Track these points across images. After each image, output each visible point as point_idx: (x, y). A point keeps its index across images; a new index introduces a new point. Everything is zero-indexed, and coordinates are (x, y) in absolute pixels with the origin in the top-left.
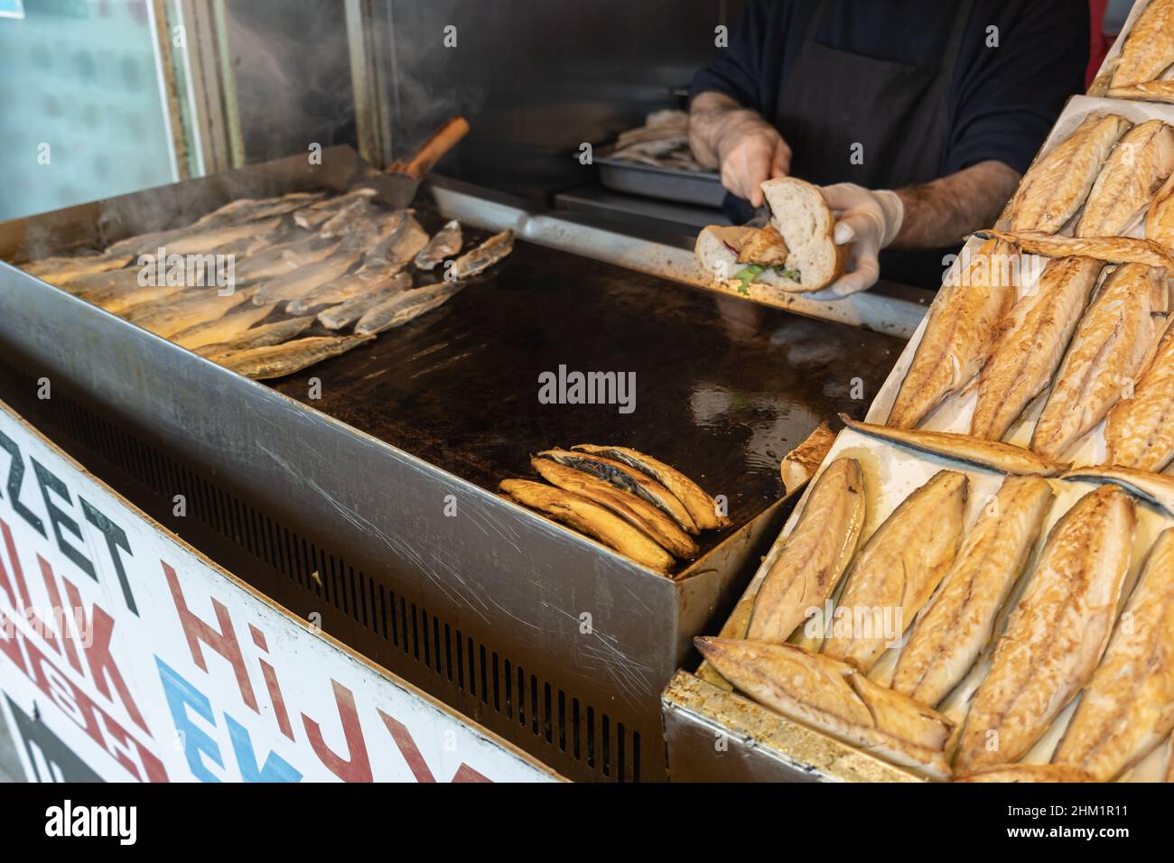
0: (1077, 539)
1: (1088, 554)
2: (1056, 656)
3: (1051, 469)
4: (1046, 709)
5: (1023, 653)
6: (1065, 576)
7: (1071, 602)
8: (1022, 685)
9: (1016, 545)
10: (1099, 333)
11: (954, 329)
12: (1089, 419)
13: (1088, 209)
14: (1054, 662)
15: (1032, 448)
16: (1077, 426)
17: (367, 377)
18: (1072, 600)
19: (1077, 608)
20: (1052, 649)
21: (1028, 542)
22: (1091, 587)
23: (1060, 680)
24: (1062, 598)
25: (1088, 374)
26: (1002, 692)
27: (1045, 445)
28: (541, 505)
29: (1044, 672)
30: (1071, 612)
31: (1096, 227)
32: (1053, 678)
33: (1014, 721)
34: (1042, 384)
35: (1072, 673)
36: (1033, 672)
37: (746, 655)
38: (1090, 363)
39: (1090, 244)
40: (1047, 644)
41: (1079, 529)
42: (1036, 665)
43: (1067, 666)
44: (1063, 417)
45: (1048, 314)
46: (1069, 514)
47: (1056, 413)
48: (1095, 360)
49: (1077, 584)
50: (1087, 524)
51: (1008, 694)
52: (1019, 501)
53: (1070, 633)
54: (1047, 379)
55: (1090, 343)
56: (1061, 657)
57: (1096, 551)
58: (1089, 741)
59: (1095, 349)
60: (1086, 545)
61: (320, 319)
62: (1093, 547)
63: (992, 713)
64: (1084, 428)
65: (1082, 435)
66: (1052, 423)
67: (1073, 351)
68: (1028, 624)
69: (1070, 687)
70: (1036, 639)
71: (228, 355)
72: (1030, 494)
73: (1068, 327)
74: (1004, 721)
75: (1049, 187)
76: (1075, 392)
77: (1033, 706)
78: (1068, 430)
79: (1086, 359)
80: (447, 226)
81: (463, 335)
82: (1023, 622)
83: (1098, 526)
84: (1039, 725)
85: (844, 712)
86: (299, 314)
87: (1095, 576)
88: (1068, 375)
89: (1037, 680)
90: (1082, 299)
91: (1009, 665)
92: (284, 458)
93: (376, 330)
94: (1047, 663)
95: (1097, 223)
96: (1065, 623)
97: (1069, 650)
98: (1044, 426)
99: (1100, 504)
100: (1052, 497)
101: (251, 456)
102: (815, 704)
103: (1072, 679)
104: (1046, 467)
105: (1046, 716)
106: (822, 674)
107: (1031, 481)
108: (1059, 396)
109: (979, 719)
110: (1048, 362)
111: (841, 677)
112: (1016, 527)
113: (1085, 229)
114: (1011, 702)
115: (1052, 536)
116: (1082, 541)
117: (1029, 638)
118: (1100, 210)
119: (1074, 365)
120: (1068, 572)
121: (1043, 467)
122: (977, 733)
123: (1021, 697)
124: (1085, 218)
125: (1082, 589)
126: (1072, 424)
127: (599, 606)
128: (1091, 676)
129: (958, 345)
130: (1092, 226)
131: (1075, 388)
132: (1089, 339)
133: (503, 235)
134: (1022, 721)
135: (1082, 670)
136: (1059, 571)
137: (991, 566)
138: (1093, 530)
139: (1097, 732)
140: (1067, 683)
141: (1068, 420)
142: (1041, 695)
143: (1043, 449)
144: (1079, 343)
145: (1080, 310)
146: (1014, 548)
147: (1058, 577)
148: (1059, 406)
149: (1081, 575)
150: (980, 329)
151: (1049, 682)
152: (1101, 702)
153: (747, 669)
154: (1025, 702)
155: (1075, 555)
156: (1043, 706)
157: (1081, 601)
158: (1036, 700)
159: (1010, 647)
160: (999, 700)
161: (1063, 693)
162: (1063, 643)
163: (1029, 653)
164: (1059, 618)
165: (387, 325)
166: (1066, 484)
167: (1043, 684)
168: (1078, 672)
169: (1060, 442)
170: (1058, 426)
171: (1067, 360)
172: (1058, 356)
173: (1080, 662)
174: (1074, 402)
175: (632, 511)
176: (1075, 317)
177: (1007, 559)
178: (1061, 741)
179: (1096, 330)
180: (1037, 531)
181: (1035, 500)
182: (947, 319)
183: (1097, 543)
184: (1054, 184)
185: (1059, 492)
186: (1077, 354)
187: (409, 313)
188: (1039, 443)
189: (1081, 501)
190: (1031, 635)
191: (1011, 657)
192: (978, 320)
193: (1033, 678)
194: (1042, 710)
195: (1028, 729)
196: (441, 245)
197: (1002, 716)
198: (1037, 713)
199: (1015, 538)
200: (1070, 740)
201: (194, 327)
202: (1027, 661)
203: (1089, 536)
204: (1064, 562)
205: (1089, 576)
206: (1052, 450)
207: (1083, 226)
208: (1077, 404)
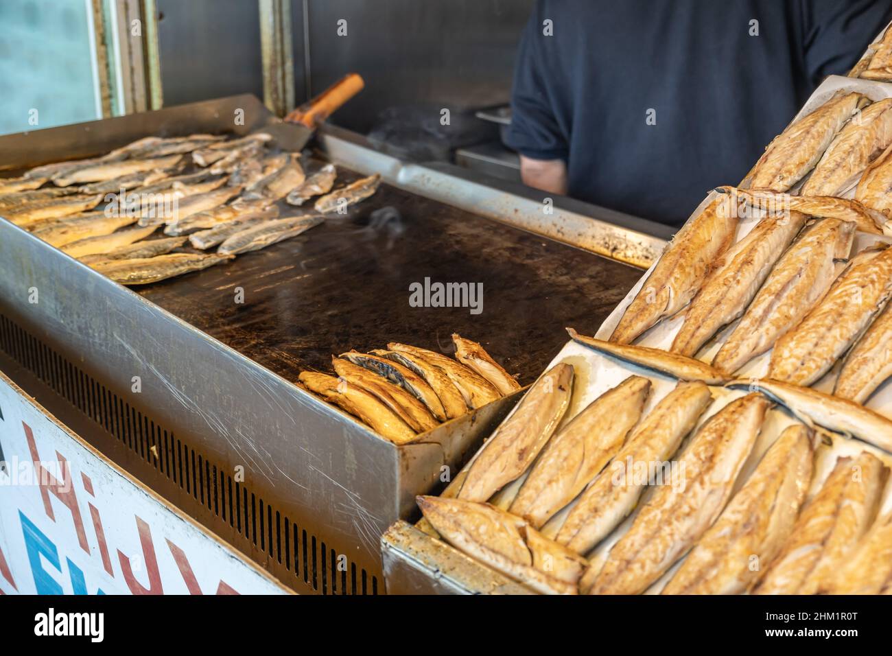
0: (716, 431)
1: (720, 442)
2: (677, 519)
3: (718, 379)
4: (662, 559)
5: (656, 516)
6: (700, 459)
7: (699, 479)
8: (648, 540)
9: (671, 434)
10: (786, 273)
11: (675, 265)
12: (763, 343)
14: (675, 523)
16: (752, 348)
17: (218, 289)
18: (700, 478)
19: (702, 483)
20: (676, 513)
22: (717, 468)
23: (677, 537)
24: (693, 475)
25: (771, 306)
26: (632, 545)
27: (724, 361)
28: (321, 390)
29: (667, 530)
30: (697, 486)
31: (817, 188)
32: (672, 535)
33: (636, 567)
34: (735, 313)
35: (688, 531)
36: (659, 529)
37: (451, 510)
38: (773, 297)
39: (805, 202)
40: (673, 510)
41: (720, 424)
42: (662, 525)
43: (683, 527)
44: (743, 340)
45: (750, 256)
46: (719, 413)
47: (738, 337)
48: (778, 295)
49: (707, 464)
50: (726, 420)
51: (637, 546)
52: (681, 400)
53: (692, 502)
55: (777, 281)
56: (681, 519)
57: (727, 441)
58: (686, 583)
59: (779, 286)
60: (721, 435)
61: (190, 240)
62: (726, 438)
63: (621, 560)
66: (733, 344)
67: (764, 287)
68: (665, 494)
69: (685, 543)
70: (667, 506)
71: (106, 264)
72: (691, 395)
73: (765, 268)
74: (630, 566)
75: (786, 153)
76: (756, 321)
77: (653, 555)
78: (744, 350)
79: (770, 293)
80: (324, 169)
81: (310, 260)
82: (662, 493)
83: (734, 422)
84: (656, 570)
85: (510, 554)
86: (176, 234)
87: (721, 460)
88: (755, 307)
89: (660, 536)
91: (643, 525)
92: (133, 346)
93: (235, 251)
94: (669, 523)
95: (818, 185)
96: (690, 494)
97: (688, 515)
98: (727, 346)
99: (741, 405)
101: (110, 345)
102: (491, 546)
103: (686, 537)
104: (714, 377)
105: (662, 565)
106: (501, 524)
107: (696, 385)
108: (745, 323)
109: (612, 564)
110: (743, 296)
111: (514, 528)
112: (674, 420)
113: (808, 190)
114: (637, 552)
116: (719, 432)
117: (662, 505)
118: (823, 174)
119: (761, 299)
120: (703, 456)
121: (712, 377)
122: (607, 574)
123: (646, 549)
125: (709, 469)
126: (748, 345)
127: (348, 468)
128: (702, 535)
129: (676, 278)
130: (814, 187)
131: (757, 317)
132: (777, 277)
133: (371, 179)
134: (643, 567)
135: (696, 531)
136: (697, 455)
137: (647, 449)
138: (729, 424)
139: (693, 576)
140: (682, 540)
141: (746, 343)
142: (660, 547)
143: (721, 365)
144: (770, 281)
145: (779, 254)
146: (668, 436)
147: (694, 459)
148: (742, 331)
149: (711, 458)
150: (697, 266)
151: (668, 538)
152: (703, 555)
153: (449, 521)
154: (648, 554)
155: (711, 443)
156: (661, 556)
157: (706, 478)
158: (656, 551)
159: (648, 512)
160: (629, 550)
161: (678, 547)
162: (686, 509)
163: (659, 516)
164: (687, 490)
165: (245, 247)
166: (728, 391)
167: (663, 539)
168: (693, 532)
169: (735, 360)
170: (737, 347)
171: (758, 296)
172: (753, 291)
173: (696, 524)
174: (754, 328)
175: (392, 398)
176: (773, 260)
177: (661, 444)
178: (668, 583)
179: (784, 270)
181: (694, 401)
182: (672, 257)
183: (730, 435)
184: (791, 151)
185: (717, 397)
186: (766, 289)
187: (266, 239)
188: (719, 359)
189: (730, 404)
190: (665, 502)
191: (646, 518)
192: (697, 259)
193: (657, 535)
194: (659, 560)
195: (646, 573)
196: (313, 184)
197: (628, 562)
198: (655, 561)
199: (671, 429)
201: (83, 240)
202: (656, 522)
203: (725, 429)
204: (702, 448)
205: (717, 460)
206: (728, 366)
207: (807, 187)
208: (757, 329)
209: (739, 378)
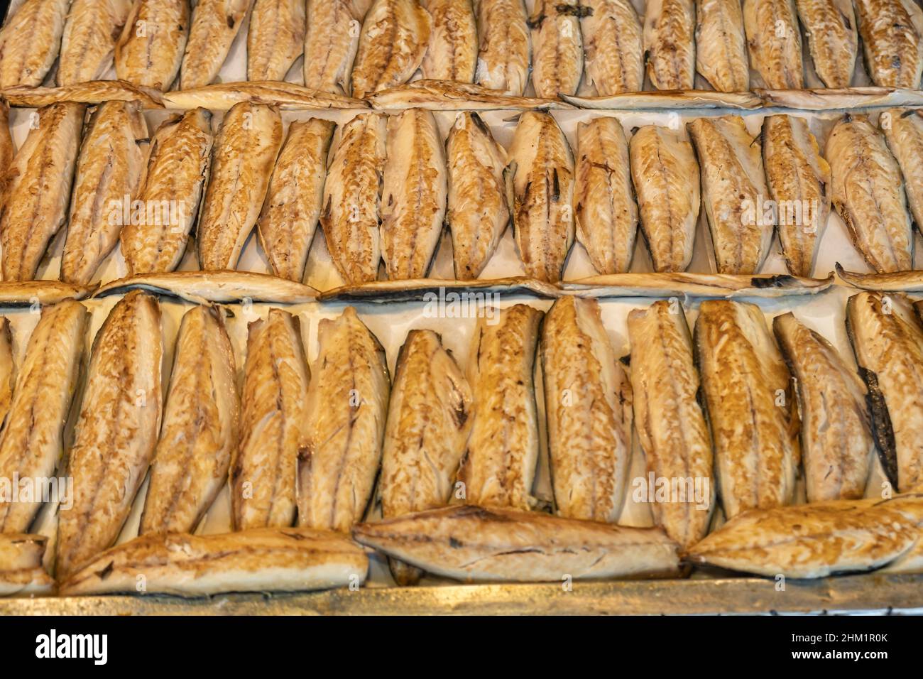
0: (115, 343)
1: (127, 353)
2: (120, 446)
3: (82, 292)
4: (124, 494)
5: (93, 454)
6: (114, 377)
7: (123, 397)
8: (98, 482)
9: (65, 364)
10: (95, 165)
12: (106, 242)
13: (62, 60)
14: (121, 451)
15: (62, 279)
16: (97, 251)
18: (124, 395)
19: (129, 400)
20: (116, 441)
21: (76, 359)
22: (136, 379)
23: (129, 465)
24: (115, 396)
25: (95, 203)
26: (82, 495)
27: (74, 273)
29: (115, 462)
30: (125, 405)
31: (73, 75)
32: (123, 465)
33: (99, 515)
34: (58, 221)
35: (138, 455)
36: (105, 466)
38: (94, 193)
39: (70, 91)
40: (111, 440)
41: (116, 334)
42: (106, 460)
43: (132, 452)
44: (83, 245)
45: (46, 157)
46: (105, 325)
47: (76, 244)
48: (98, 189)
49: (124, 380)
50: (121, 328)
51: (88, 494)
52: (58, 325)
53: (128, 423)
54: (62, 216)
55: (90, 176)
56: (126, 445)
57: (133, 348)
58: (165, 505)
59: (95, 181)
60: (124, 345)
62: (130, 346)
63: (78, 516)
64: (104, 251)
65: (104, 258)
66: (75, 253)
67: (78, 186)
68: (92, 428)
69: (141, 467)
70: (101, 438)
72: (66, 317)
73: (68, 166)
74: (91, 518)
76: (88, 222)
77: (112, 495)
78: (91, 256)
79: (90, 190)
82: (87, 428)
83: (130, 327)
84: (121, 509)
87: (137, 369)
88: (78, 208)
89: (110, 472)
90: (75, 140)
91: (84, 469)
94: (115, 455)
95: (73, 72)
96: (122, 416)
97: (131, 437)
98: (69, 257)
99: (128, 308)
100: (87, 316)
103: (139, 461)
104: (78, 292)
105: (126, 501)
107: (66, 305)
108: (76, 228)
109: (68, 525)
110: (58, 200)
112: (61, 349)
113: (64, 79)
114: (93, 499)
115: (95, 347)
116: (120, 344)
117: (95, 440)
118: (73, 60)
119: (82, 198)
120: (115, 373)
121: (75, 292)
122: (69, 538)
123: (100, 492)
124: (62, 69)
125: (130, 383)
126: (92, 249)
128: (154, 452)
130: (70, 75)
131: (87, 218)
132: (88, 172)
134: (106, 512)
135: (145, 450)
136: (108, 374)
137: (47, 389)
138: (127, 331)
139: (169, 495)
140: (136, 465)
141: (88, 247)
142: (117, 483)
143: (72, 278)
144: (81, 178)
145: (75, 149)
146: (63, 367)
147: (107, 380)
148: (78, 237)
149: (126, 371)
151: (121, 469)
152: (167, 470)
154: (106, 495)
155: (117, 356)
156: (121, 491)
157: (131, 393)
158: (114, 489)
159: (81, 454)
160: (82, 502)
162: (124, 433)
163: (98, 453)
164: (116, 413)
166: (99, 301)
167: (116, 474)
168: (143, 453)
169: (86, 268)
170: (81, 254)
171: (75, 195)
172: (66, 194)
173: (143, 443)
174: (89, 231)
176: (73, 156)
177: (59, 377)
179: (93, 163)
180: (82, 346)
181: (73, 321)
183: (133, 341)
184: (26, 42)
185: (93, 309)
186: (81, 187)
188: (68, 273)
189: (113, 311)
190: (96, 436)
191: (83, 461)
193: (106, 472)
194: (121, 496)
195: (113, 517)
197: (88, 515)
198: (117, 500)
199: (63, 359)
200: (150, 510)
202: (98, 460)
203: (125, 338)
204: (110, 365)
205: (132, 370)
206: (81, 276)
207: (62, 77)
208: (93, 231)
209: (102, 284)
